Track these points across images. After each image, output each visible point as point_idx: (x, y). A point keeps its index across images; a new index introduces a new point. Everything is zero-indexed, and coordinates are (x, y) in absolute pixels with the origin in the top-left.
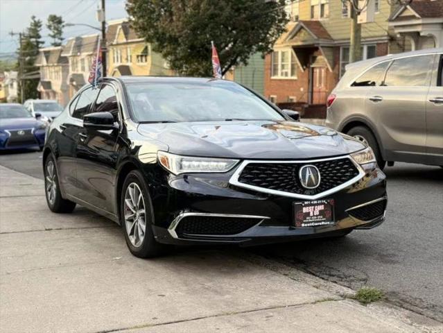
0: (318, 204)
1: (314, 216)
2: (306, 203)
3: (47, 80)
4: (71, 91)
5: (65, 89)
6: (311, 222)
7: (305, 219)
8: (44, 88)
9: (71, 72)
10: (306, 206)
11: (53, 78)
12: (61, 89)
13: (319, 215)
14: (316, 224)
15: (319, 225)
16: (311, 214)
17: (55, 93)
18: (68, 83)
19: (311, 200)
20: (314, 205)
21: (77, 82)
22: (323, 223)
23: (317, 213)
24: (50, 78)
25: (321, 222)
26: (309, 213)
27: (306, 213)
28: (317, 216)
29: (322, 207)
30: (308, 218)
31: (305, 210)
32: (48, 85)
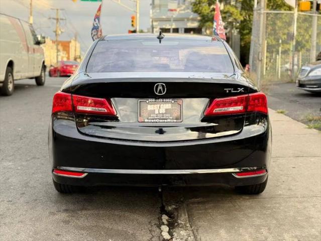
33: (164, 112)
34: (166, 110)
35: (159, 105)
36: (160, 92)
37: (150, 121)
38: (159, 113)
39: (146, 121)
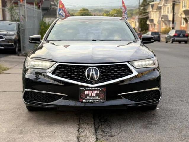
0: (94, 90)
1: (92, 96)
2: (87, 88)
3: (152, 18)
4: (162, 24)
5: (159, 23)
6: (90, 100)
7: (86, 98)
8: (150, 22)
9: (162, 14)
10: (87, 90)
11: (155, 17)
12: (158, 23)
13: (95, 96)
14: (93, 101)
15: (95, 102)
16: (90, 95)
17: (155, 25)
18: (160, 19)
19: (90, 87)
20: (92, 90)
21: (164, 19)
22: (97, 101)
23: (94, 94)
24: (154, 17)
25: (96, 100)
26: (89, 94)
27: (87, 94)
28: (94, 96)
29: (98, 92)
30: (88, 97)
31: (86, 92)
32: (152, 21)
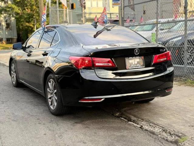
33: (137, 63)
34: (137, 62)
35: (134, 60)
36: (137, 53)
37: (131, 68)
38: (135, 64)
39: (130, 68)
